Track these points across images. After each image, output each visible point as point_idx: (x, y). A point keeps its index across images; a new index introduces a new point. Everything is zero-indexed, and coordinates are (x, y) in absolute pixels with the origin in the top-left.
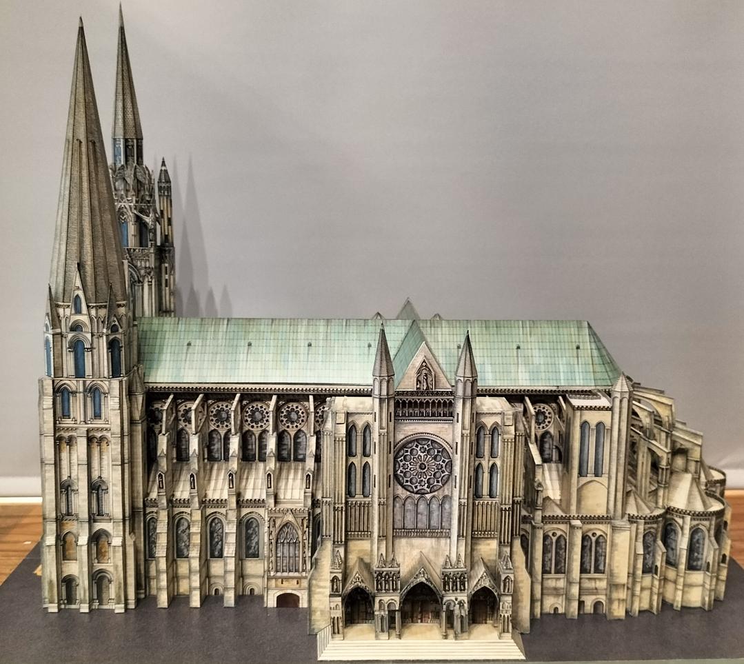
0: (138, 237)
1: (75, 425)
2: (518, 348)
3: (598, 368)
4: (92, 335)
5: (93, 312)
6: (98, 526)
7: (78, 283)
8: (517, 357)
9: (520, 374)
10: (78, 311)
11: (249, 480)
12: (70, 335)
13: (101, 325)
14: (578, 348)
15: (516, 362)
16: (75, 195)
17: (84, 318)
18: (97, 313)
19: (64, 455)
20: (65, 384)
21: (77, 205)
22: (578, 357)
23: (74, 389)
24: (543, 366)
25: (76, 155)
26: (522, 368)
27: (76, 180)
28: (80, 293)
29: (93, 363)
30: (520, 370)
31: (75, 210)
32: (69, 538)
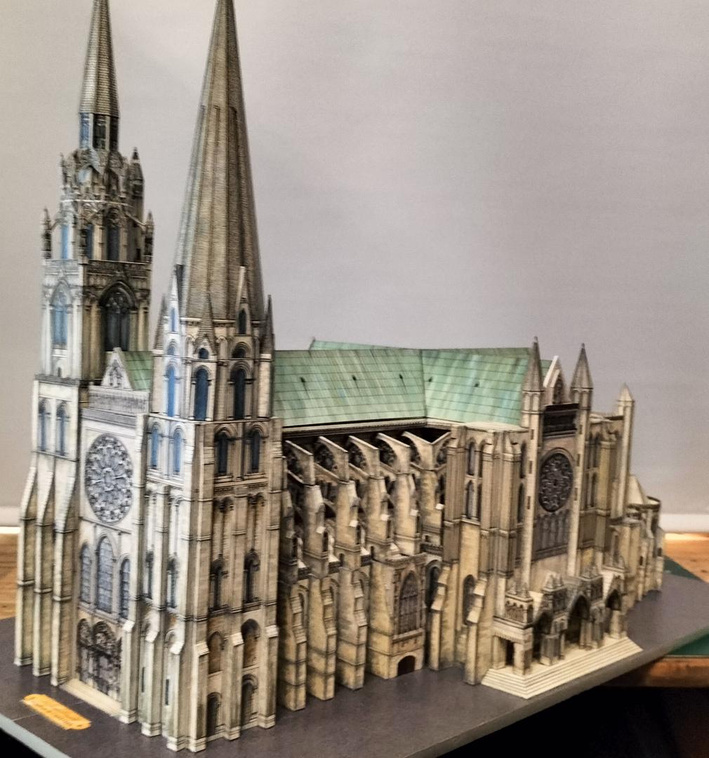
1: (231, 484)
4: (254, 363)
5: (256, 332)
6: (247, 617)
7: (245, 294)
10: (242, 332)
12: (232, 363)
16: (233, 179)
17: (246, 340)
19: (218, 526)
20: (224, 429)
21: (236, 193)
23: (233, 434)
25: (232, 128)
27: (234, 160)
28: (246, 307)
29: (252, 398)
31: (234, 198)
32: (214, 641)
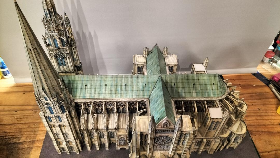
0: (61, 43)
1: (55, 123)
2: (194, 84)
3: (219, 91)
4: (53, 105)
5: (52, 100)
6: (68, 140)
7: (44, 94)
8: (193, 87)
9: (193, 93)
10: (47, 100)
11: (110, 121)
12: (46, 106)
13: (55, 102)
14: (213, 84)
15: (193, 89)
16: (34, 67)
17: (49, 102)
18: (53, 100)
19: (53, 129)
20: (48, 116)
21: (36, 71)
22: (213, 87)
23: (52, 117)
24: (201, 90)
25: (30, 54)
26: (194, 91)
27: (33, 63)
28: (46, 96)
29: (56, 111)
30: (193, 92)
31: (36, 72)
32: (60, 142)
